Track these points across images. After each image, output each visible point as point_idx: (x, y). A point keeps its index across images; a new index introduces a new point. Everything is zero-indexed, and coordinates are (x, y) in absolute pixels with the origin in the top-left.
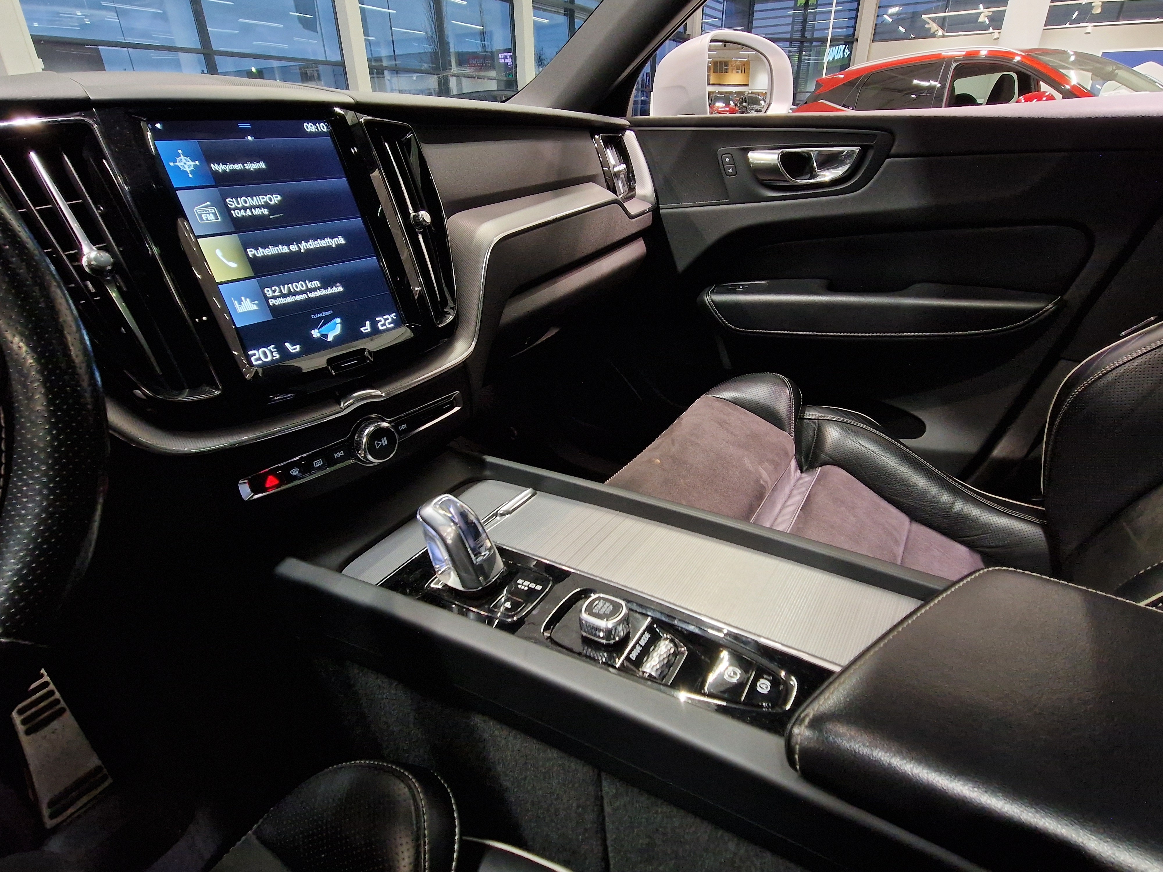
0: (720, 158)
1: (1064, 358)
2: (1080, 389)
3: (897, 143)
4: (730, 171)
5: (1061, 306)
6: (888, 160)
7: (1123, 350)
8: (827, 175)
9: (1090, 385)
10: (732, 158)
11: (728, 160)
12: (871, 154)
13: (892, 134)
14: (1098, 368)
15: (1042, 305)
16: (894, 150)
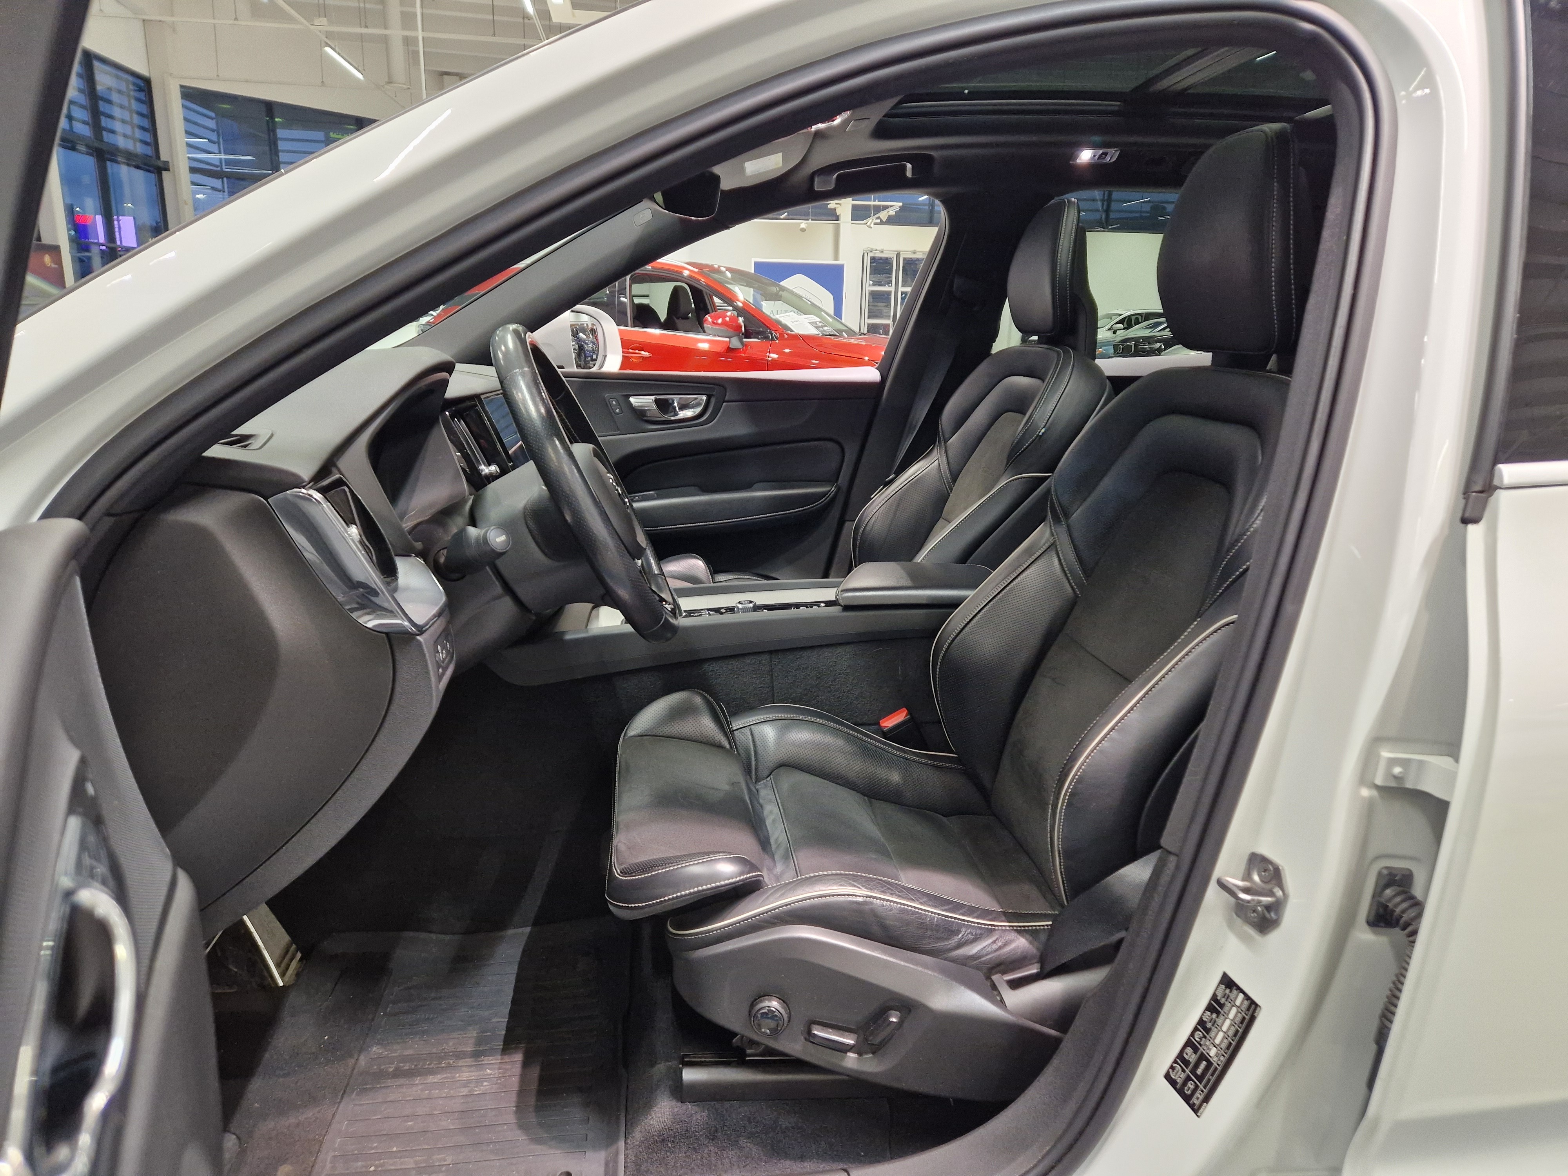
0: (608, 403)
1: (848, 521)
2: (861, 531)
3: (728, 394)
4: (617, 411)
5: (839, 489)
6: (724, 404)
7: (875, 504)
8: (689, 413)
9: (862, 534)
10: (617, 401)
11: (614, 403)
12: (713, 400)
13: (725, 388)
14: (867, 516)
15: (829, 489)
16: (727, 398)
